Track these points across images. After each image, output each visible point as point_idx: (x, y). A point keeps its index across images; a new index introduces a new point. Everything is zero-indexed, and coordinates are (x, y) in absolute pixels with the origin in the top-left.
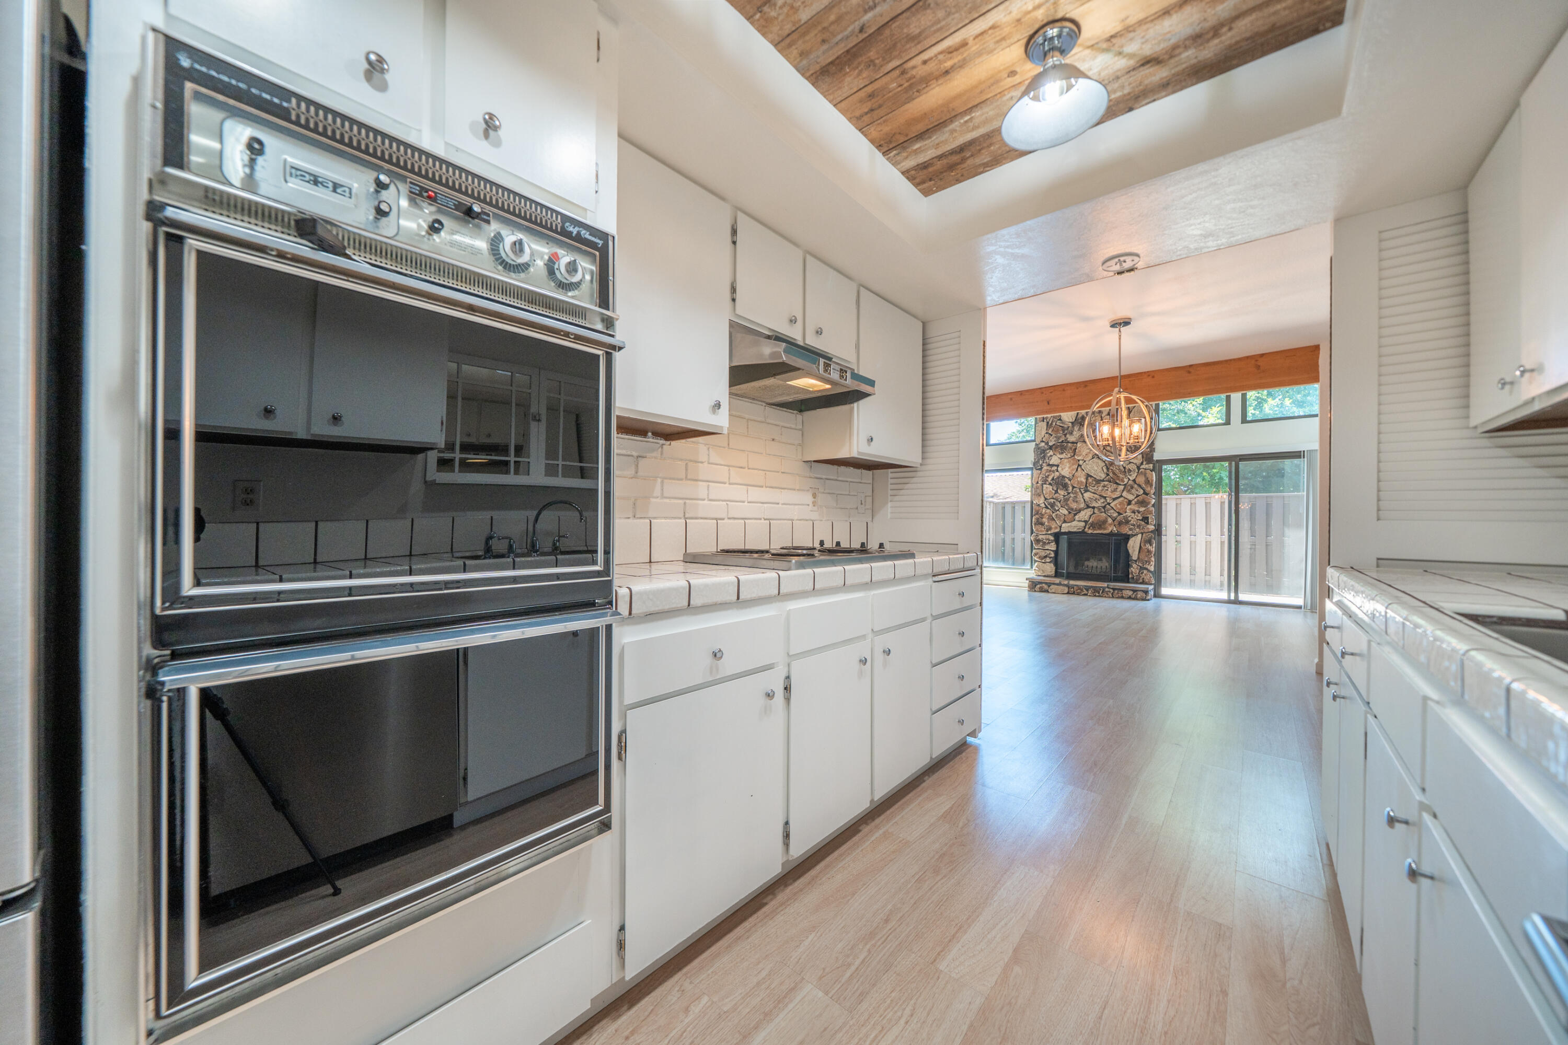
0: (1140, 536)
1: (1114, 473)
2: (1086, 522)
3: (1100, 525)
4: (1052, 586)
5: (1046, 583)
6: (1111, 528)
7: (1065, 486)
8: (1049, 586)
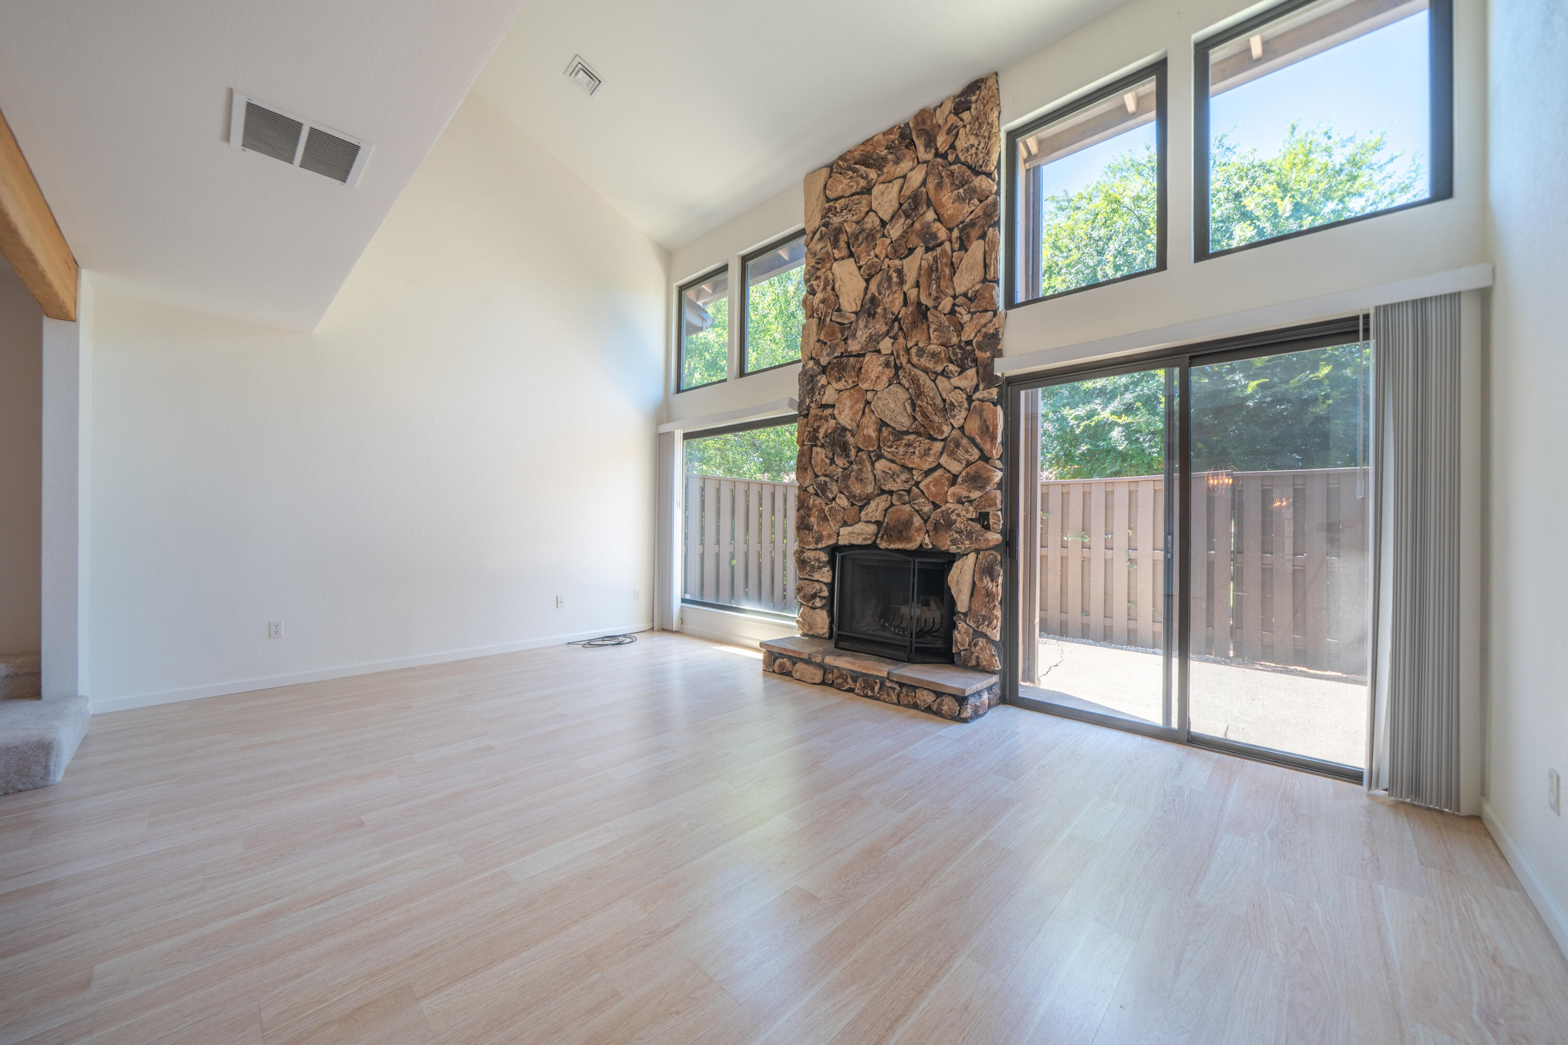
0: (972, 556)
1: (924, 415)
2: (878, 523)
3: (900, 532)
4: (800, 666)
5: (790, 658)
6: (920, 539)
7: (845, 448)
8: (794, 664)
